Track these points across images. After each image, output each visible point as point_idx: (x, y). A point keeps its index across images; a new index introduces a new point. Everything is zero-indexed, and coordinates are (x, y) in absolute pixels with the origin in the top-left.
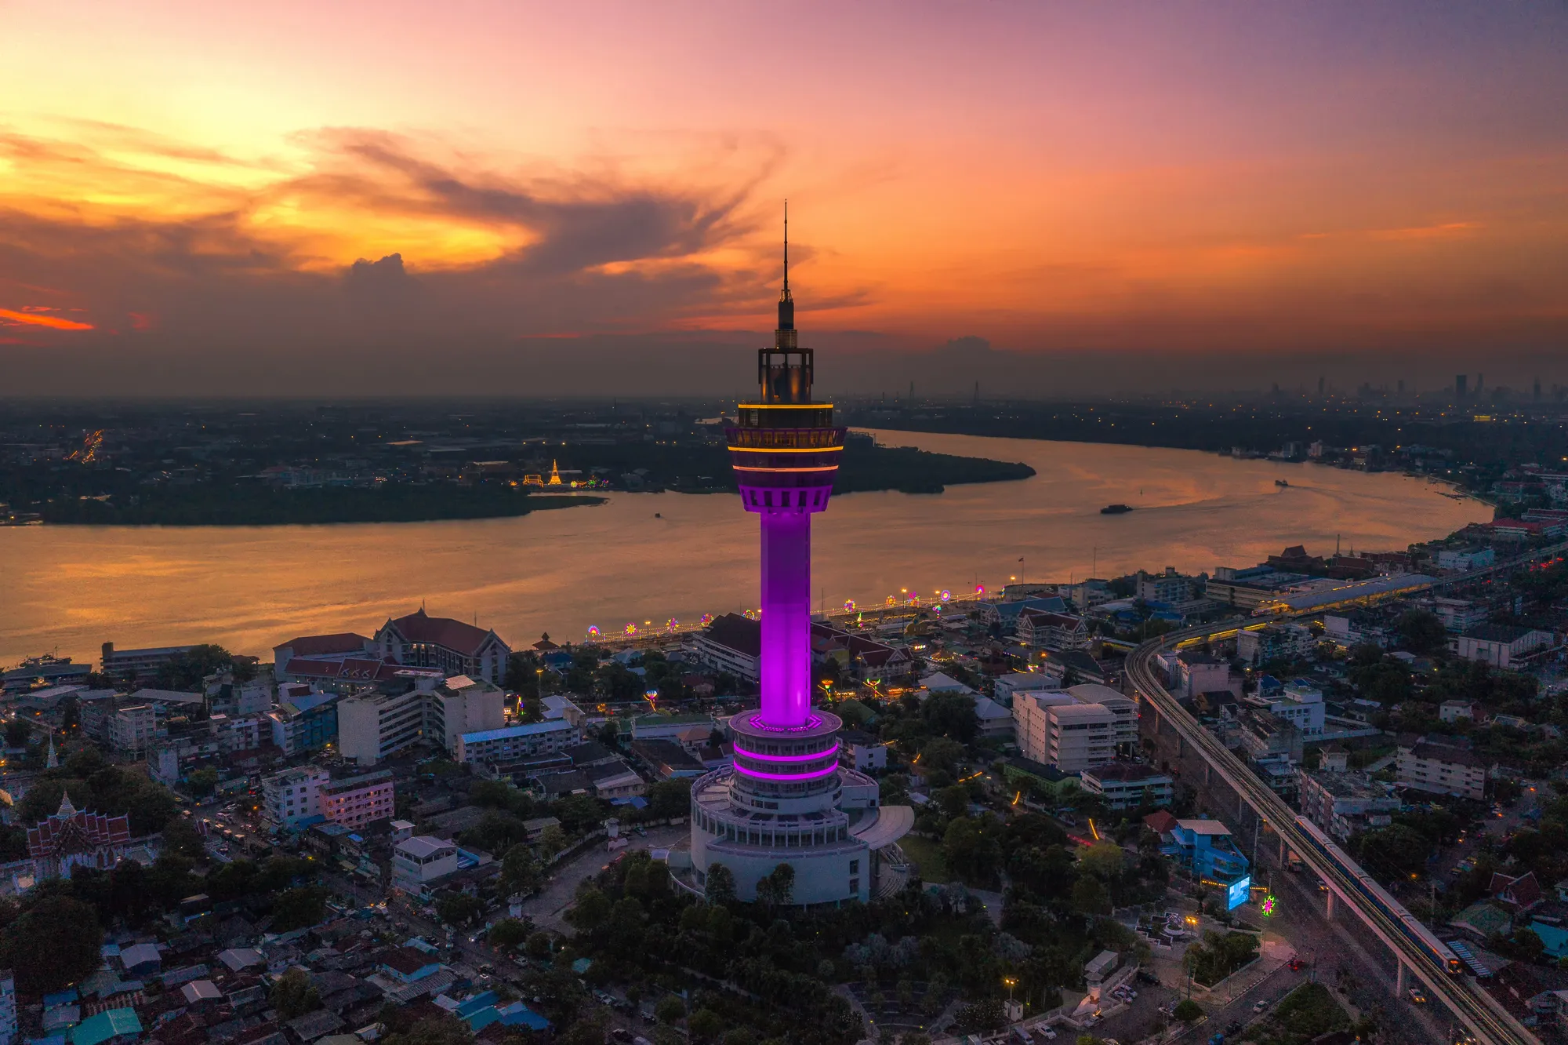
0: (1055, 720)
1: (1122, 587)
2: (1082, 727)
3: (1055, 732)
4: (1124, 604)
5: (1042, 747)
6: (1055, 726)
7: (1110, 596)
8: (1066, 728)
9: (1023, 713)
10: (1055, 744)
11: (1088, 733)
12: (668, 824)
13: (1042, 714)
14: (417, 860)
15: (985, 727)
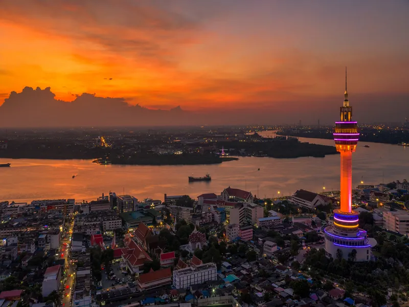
0: (397, 219)
1: (392, 186)
2: (404, 221)
3: (398, 223)
4: (394, 191)
5: (394, 228)
6: (397, 221)
7: (389, 189)
8: (401, 221)
9: (387, 218)
10: (398, 226)
11: (406, 223)
12: (312, 244)
13: (394, 217)
14: (270, 246)
15: (376, 222)
